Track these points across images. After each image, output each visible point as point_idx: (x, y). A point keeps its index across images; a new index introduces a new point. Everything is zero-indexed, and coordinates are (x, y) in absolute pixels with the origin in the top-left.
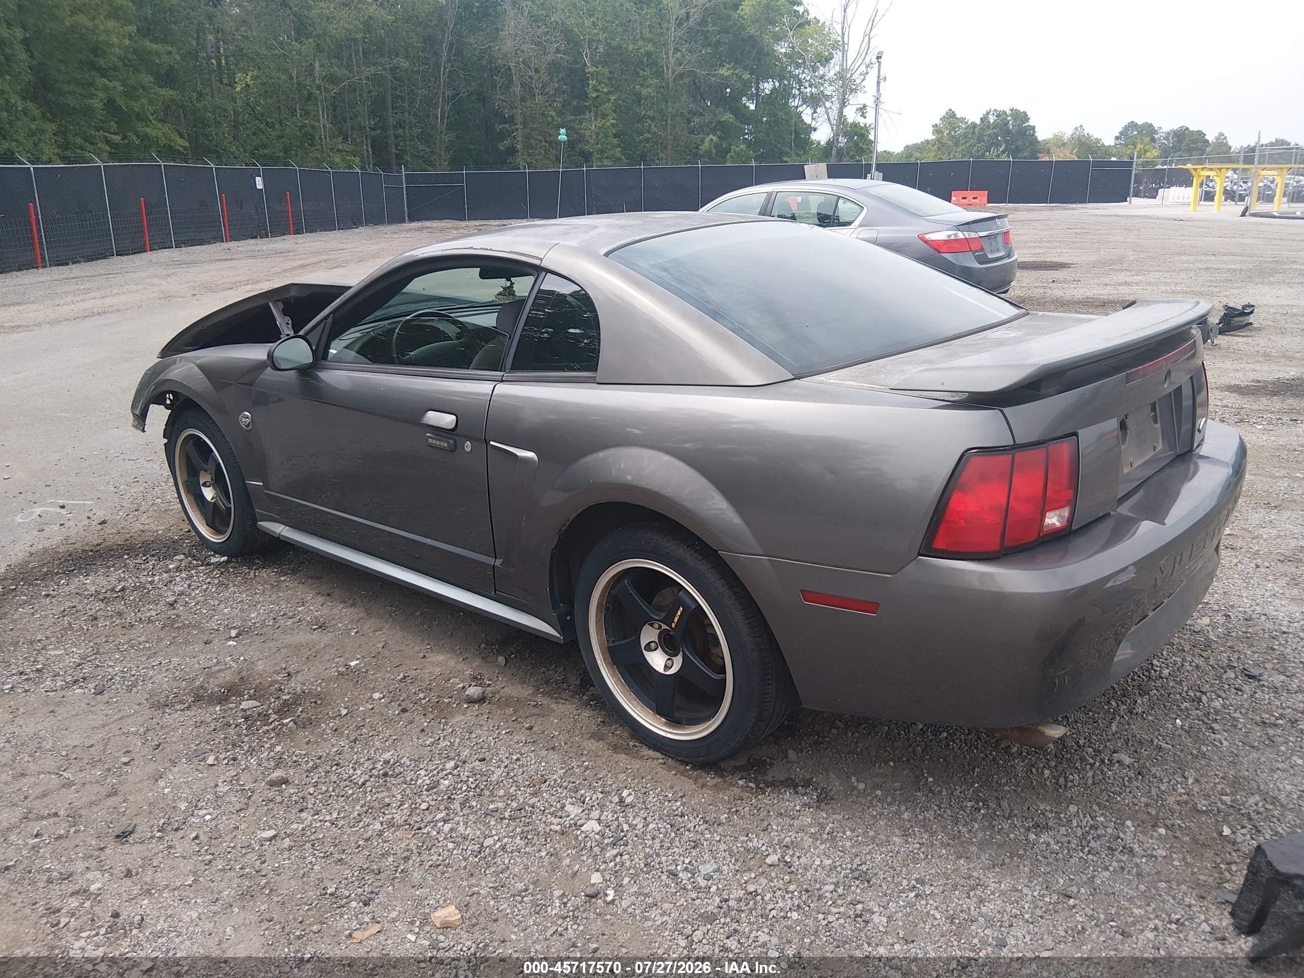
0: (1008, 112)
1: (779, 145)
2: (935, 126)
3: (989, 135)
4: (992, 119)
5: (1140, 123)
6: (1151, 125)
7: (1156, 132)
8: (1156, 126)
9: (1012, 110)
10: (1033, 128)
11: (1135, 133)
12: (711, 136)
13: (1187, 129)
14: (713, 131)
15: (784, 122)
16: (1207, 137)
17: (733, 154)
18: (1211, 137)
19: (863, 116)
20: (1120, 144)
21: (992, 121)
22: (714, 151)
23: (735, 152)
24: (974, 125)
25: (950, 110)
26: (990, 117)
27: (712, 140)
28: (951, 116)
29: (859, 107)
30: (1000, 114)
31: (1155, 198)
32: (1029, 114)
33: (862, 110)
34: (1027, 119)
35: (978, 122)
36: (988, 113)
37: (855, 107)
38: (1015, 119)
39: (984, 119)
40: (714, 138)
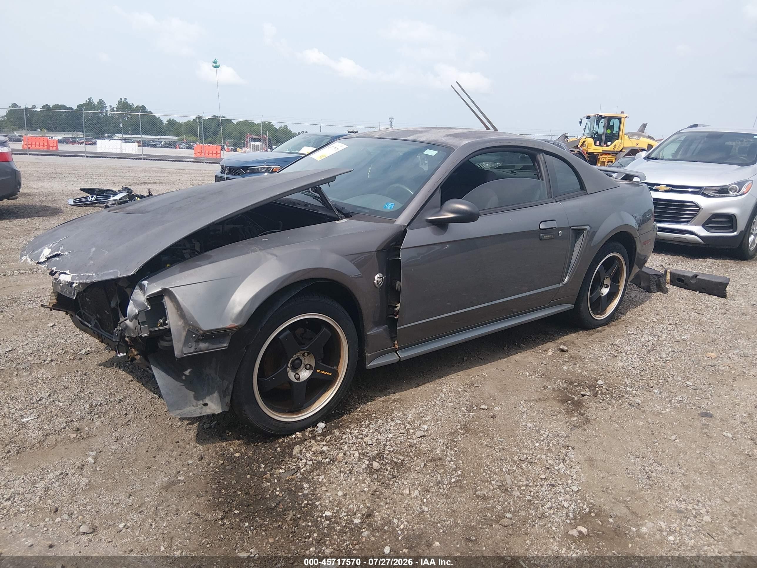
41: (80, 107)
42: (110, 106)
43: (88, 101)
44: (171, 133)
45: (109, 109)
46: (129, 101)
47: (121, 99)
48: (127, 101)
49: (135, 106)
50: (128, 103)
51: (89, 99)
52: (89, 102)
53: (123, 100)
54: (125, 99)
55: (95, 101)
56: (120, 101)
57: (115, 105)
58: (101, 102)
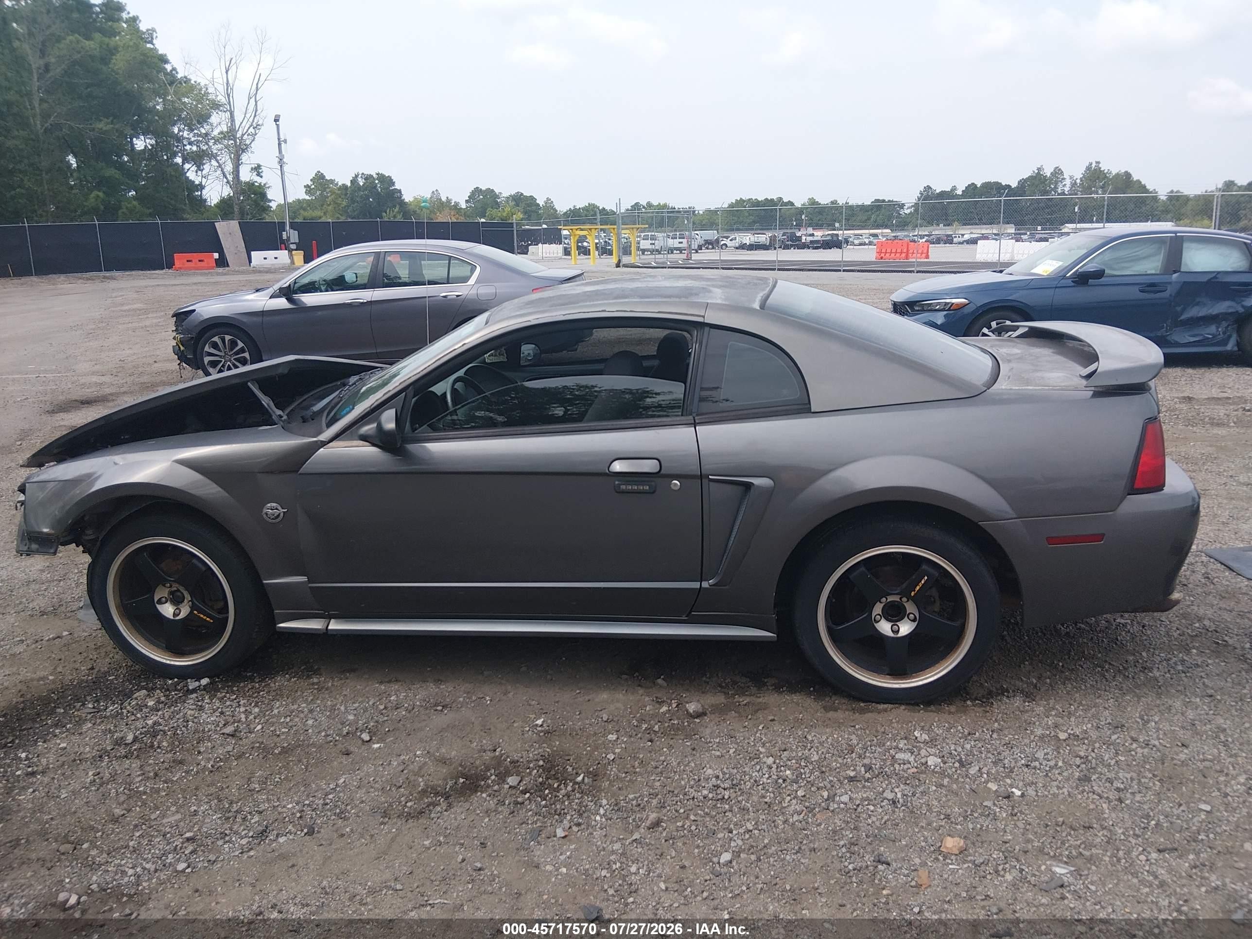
0: (375, 176)
1: (173, 202)
2: (307, 186)
3: (361, 197)
4: (361, 182)
5: (484, 189)
6: (493, 191)
7: (497, 196)
8: (497, 191)
9: (377, 174)
10: (400, 191)
11: (481, 197)
12: (96, 193)
13: (522, 194)
14: (98, 187)
15: (174, 179)
16: (538, 202)
17: (125, 210)
18: (541, 202)
19: (259, 175)
20: (471, 207)
21: (361, 184)
22: (102, 207)
23: (127, 208)
24: (344, 187)
25: (319, 172)
26: (360, 179)
27: (98, 196)
28: (319, 178)
29: (253, 166)
30: (368, 178)
31: (527, 254)
32: (394, 179)
33: (257, 169)
34: (393, 184)
35: (349, 185)
36: (357, 176)
37: (249, 168)
38: (381, 182)
39: (354, 181)
40: (101, 194)
41: (1022, 183)
42: (1071, 177)
43: (1037, 171)
44: (1169, 216)
45: (1068, 182)
46: (1104, 167)
47: (1091, 164)
48: (1100, 166)
49: (1114, 173)
50: (1102, 169)
51: (1039, 169)
52: (1038, 173)
53: (1093, 166)
54: (1098, 163)
55: (1048, 172)
56: (1089, 168)
57: (1078, 175)
58: (1057, 172)
